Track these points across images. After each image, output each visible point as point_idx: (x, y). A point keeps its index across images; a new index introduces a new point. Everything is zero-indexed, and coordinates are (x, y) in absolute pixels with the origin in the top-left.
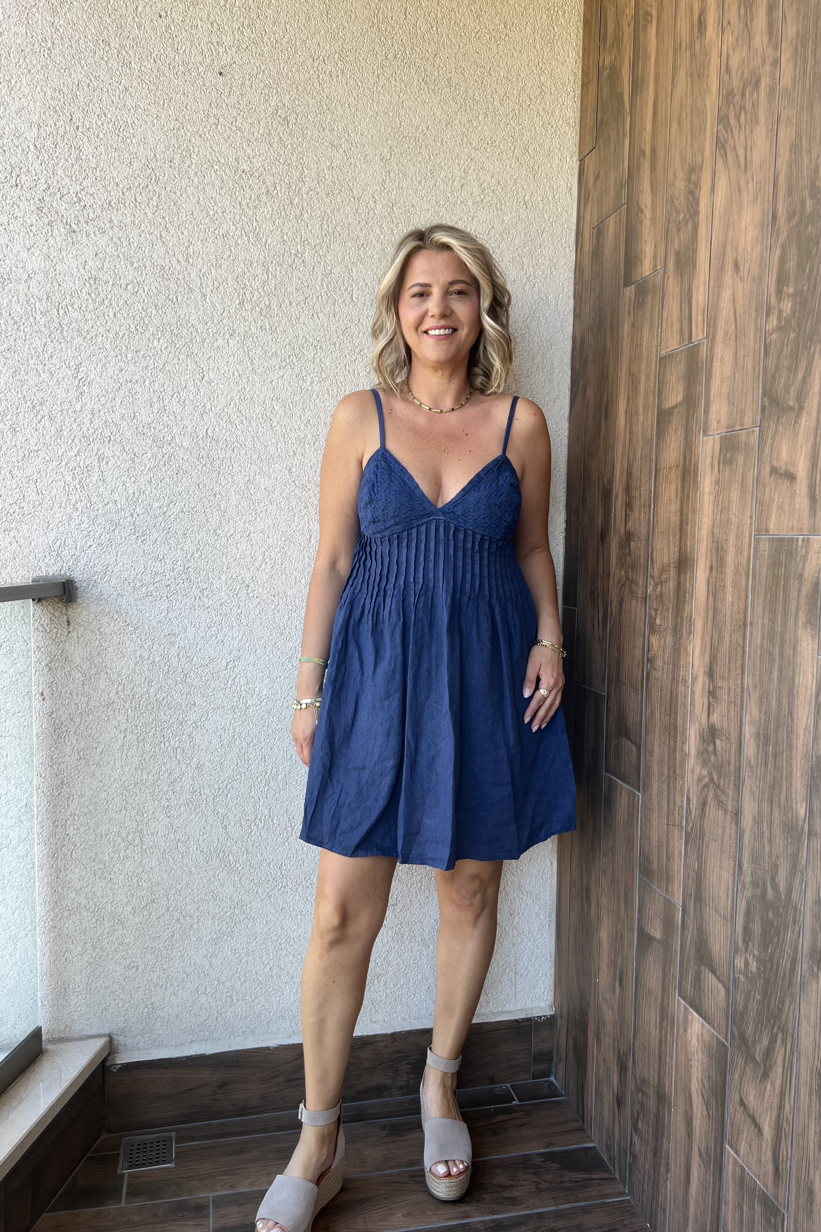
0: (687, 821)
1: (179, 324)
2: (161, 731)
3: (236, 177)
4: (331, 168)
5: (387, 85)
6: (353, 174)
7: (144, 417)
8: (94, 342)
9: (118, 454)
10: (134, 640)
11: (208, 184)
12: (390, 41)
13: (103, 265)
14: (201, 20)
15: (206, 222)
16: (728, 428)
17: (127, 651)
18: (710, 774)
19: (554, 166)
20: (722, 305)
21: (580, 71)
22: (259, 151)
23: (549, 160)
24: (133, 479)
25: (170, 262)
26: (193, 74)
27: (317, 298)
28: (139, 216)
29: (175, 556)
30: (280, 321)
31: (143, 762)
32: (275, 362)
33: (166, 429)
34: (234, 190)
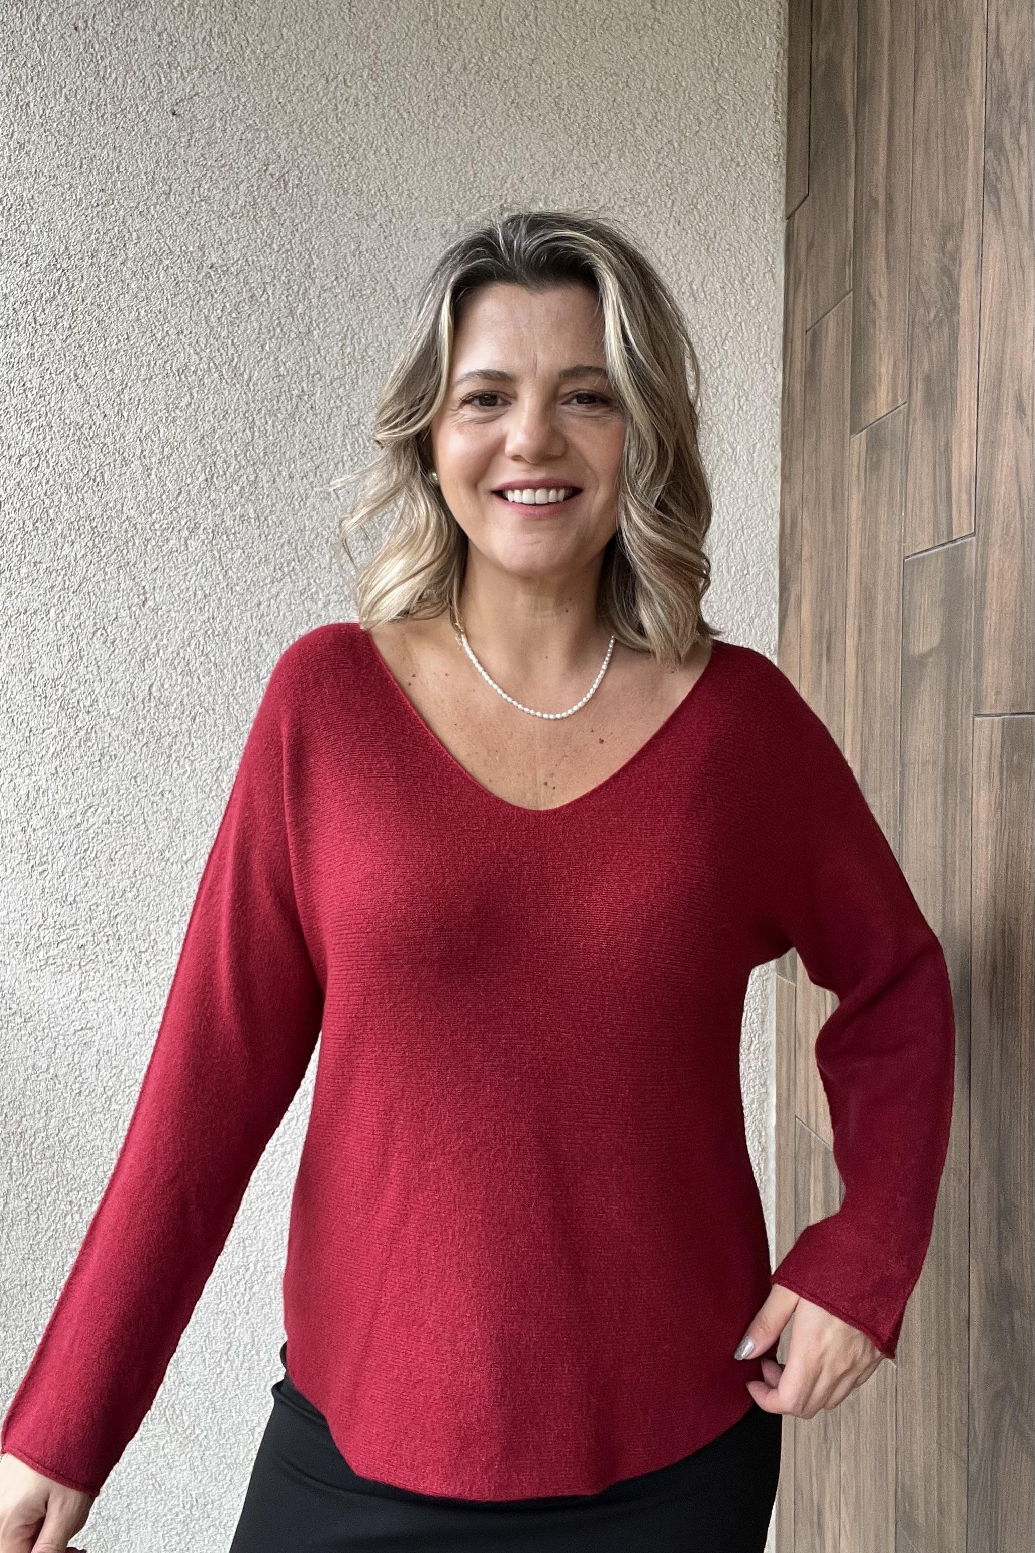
1: (105, 517)
2: (67, 1195)
3: (200, 277)
4: (358, 253)
5: (452, 114)
6: (395, 262)
7: (46, 669)
10: (24, 1039)
11: (154, 289)
12: (455, 43)
14: (142, 30)
15: (150, 351)
16: (1012, 706)
19: (743, 229)
20: (1000, 476)
21: (786, 71)
22: (237, 232)
23: (734, 220)
24: (27, 771)
25: (91, 416)
26: (129, 116)
27: (336, 465)
28: (41, 346)
29: (92, 898)
30: (273, 505)
31: (35, 1248)
32: (264, 571)
33: (83, 688)
34: (197, 297)
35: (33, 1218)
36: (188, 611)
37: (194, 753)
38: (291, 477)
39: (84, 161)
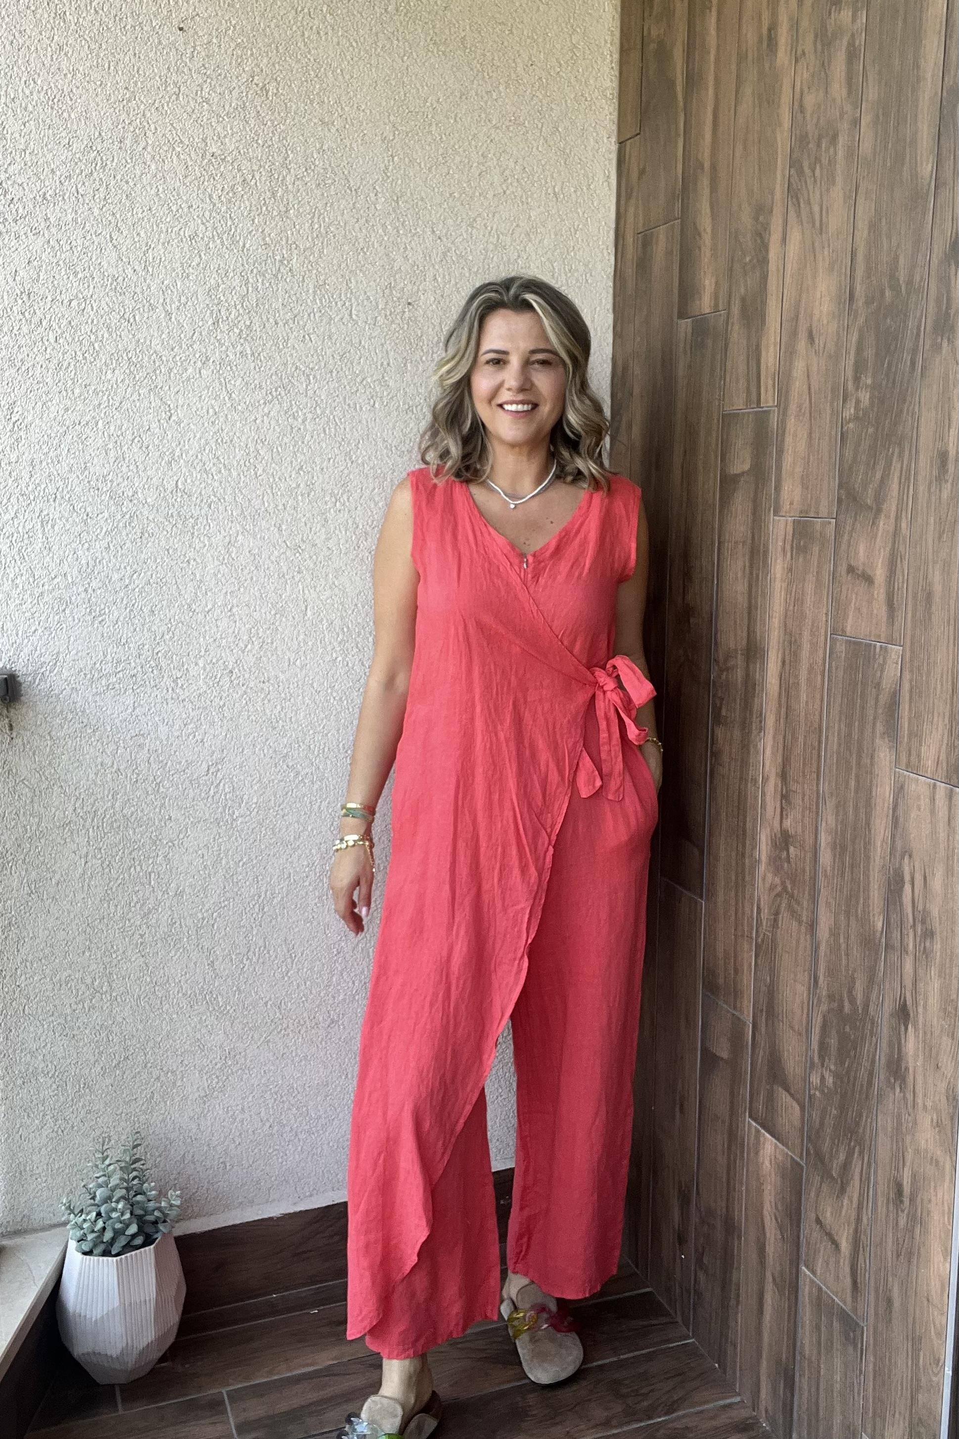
0: (757, 932)
1: (138, 350)
2: (130, 854)
3: (204, 163)
4: (322, 151)
5: (388, 46)
7: (98, 467)
8: (30, 374)
9: (66, 515)
10: (94, 744)
11: (169, 171)
13: (39, 276)
15: (168, 220)
16: (801, 512)
17: (85, 759)
18: (783, 883)
19: (589, 148)
20: (795, 375)
21: (619, 30)
22: (231, 129)
23: (583, 141)
24: (86, 545)
25: (124, 270)
26: (145, 29)
27: (309, 315)
28: (83, 213)
29: (140, 638)
30: (264, 345)
31: (109, 892)
32: (259, 395)
33: (126, 482)
34: (202, 179)
35: (107, 870)
36: (203, 424)
37: (211, 531)
38: (276, 323)
39: (112, 64)
